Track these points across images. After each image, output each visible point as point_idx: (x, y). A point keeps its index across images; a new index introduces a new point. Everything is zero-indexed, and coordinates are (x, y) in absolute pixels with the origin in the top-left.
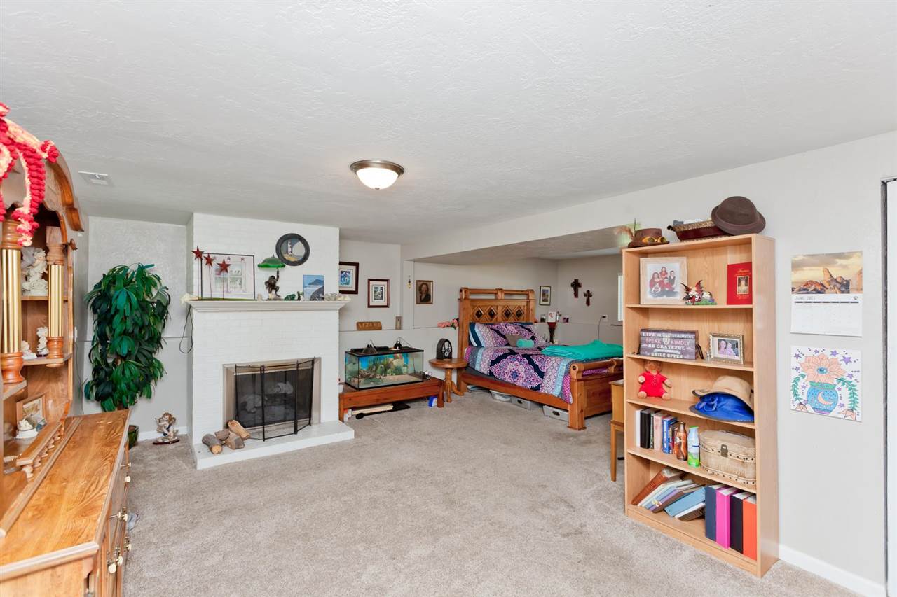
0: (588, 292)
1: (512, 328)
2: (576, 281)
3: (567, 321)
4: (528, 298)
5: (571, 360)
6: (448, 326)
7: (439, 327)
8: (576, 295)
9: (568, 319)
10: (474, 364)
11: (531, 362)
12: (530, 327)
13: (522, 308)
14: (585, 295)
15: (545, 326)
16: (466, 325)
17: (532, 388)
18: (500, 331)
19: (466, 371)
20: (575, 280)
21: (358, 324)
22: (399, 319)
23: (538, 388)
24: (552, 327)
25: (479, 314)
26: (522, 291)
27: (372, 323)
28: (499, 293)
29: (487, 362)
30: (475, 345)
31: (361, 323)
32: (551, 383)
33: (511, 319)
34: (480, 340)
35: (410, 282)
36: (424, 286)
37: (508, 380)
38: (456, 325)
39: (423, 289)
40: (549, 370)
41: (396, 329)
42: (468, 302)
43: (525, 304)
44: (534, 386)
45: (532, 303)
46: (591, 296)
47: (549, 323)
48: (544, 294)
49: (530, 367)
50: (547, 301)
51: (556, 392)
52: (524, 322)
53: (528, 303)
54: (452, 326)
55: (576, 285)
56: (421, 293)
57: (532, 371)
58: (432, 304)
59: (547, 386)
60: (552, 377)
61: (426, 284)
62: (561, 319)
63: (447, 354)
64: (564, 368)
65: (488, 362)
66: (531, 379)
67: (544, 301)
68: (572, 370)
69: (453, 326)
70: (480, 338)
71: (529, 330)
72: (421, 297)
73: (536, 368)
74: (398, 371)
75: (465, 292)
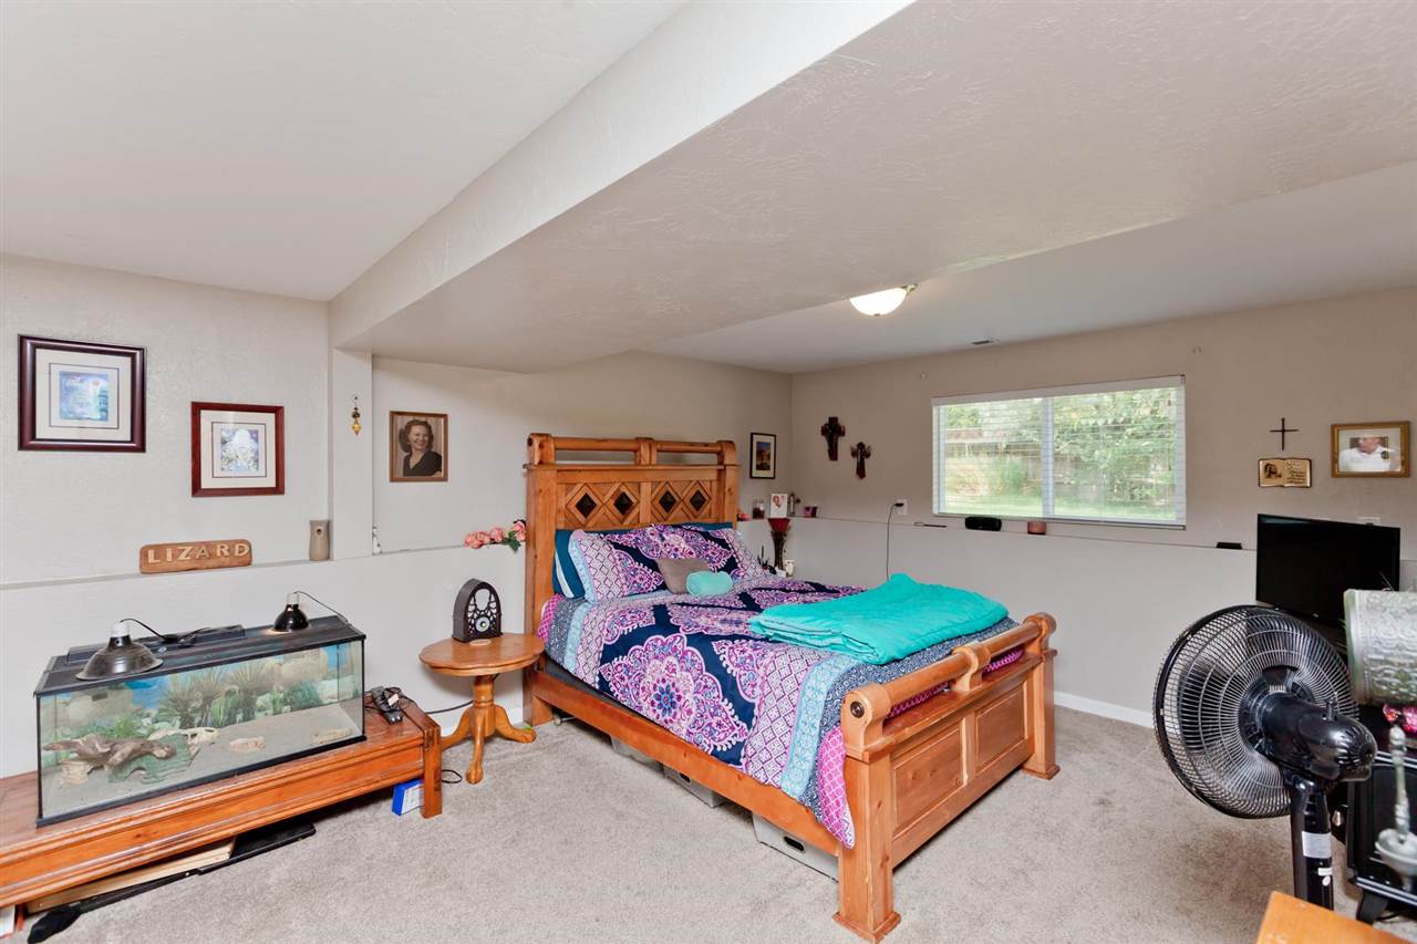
0: (861, 445)
1: (675, 539)
2: (833, 421)
3: (814, 515)
4: (721, 463)
5: (845, 663)
6: (493, 542)
7: (467, 544)
8: (833, 454)
9: (815, 509)
10: (562, 651)
11: (714, 665)
12: (725, 533)
13: (707, 486)
14: (854, 454)
15: (764, 528)
16: (545, 538)
17: (715, 754)
18: (643, 549)
19: (541, 672)
20: (830, 419)
21: (144, 553)
22: (323, 532)
23: (732, 757)
24: (779, 530)
25: (586, 506)
26: (706, 445)
27: (209, 545)
28: (644, 450)
29: (594, 648)
30: (569, 593)
31: (159, 549)
32: (776, 747)
33: (678, 514)
34: (583, 579)
35: (356, 415)
36: (416, 429)
37: (647, 711)
38: (520, 538)
39: (412, 437)
40: (770, 701)
41: (313, 558)
42: (550, 474)
43: (713, 476)
44: (723, 746)
45: (730, 474)
46: (868, 456)
47: (772, 521)
48: (760, 453)
49: (711, 680)
50: (768, 468)
51: (794, 784)
52: (711, 521)
53: (721, 472)
54: (505, 541)
55: (833, 430)
56: (408, 448)
57: (717, 693)
58: (445, 479)
59: (765, 755)
60: (780, 726)
61: (425, 424)
62: (800, 509)
63: (483, 625)
64: (822, 698)
65: (596, 649)
66: (714, 721)
67: (760, 467)
68: (847, 714)
69: (511, 541)
70: (582, 572)
71: (722, 543)
72: (407, 460)
73: (729, 687)
74: (302, 700)
75: (541, 446)
